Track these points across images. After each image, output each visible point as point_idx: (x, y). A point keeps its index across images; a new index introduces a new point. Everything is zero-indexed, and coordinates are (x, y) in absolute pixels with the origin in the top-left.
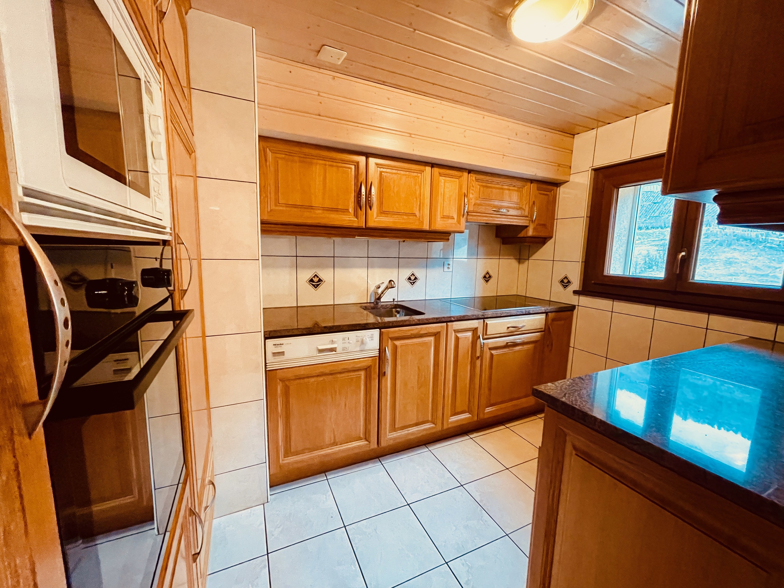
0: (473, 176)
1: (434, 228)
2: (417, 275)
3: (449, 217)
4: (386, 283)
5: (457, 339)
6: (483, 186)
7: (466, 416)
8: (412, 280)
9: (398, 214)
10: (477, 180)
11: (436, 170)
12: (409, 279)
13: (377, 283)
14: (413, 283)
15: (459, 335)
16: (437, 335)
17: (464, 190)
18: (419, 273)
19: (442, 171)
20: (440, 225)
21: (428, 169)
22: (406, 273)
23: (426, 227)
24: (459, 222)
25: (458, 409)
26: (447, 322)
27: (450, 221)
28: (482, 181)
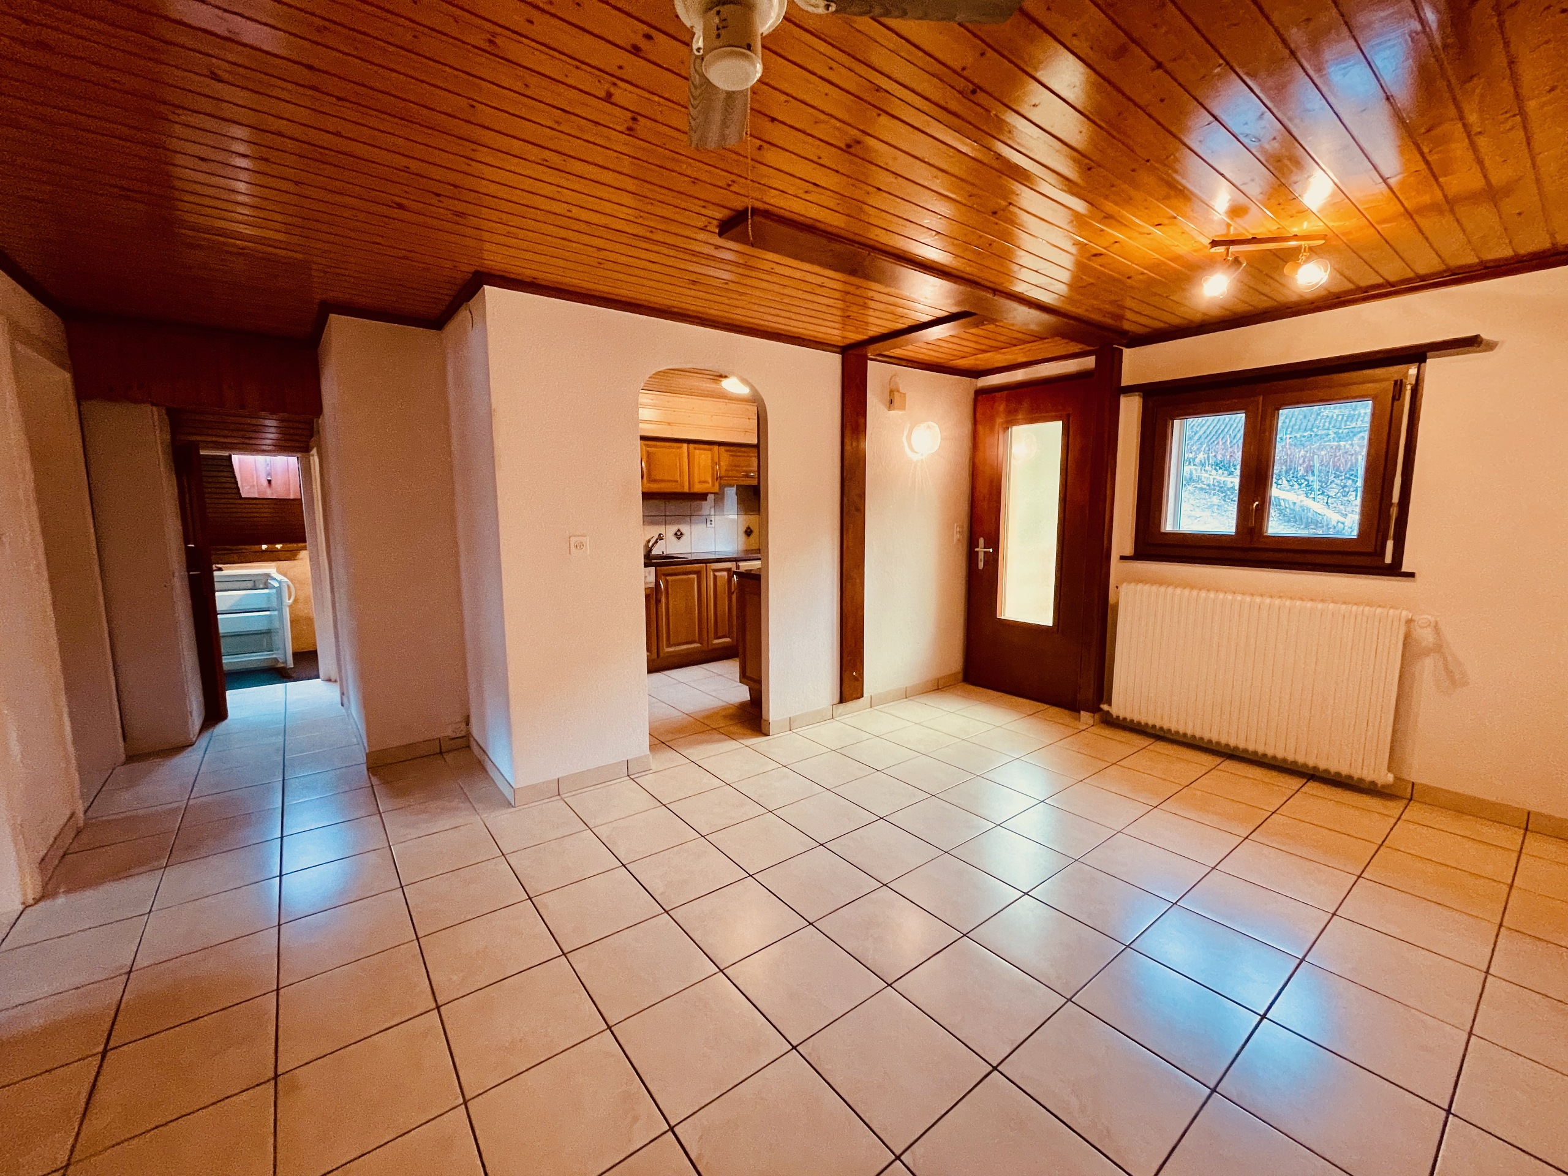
0: (723, 449)
1: (692, 491)
2: (683, 530)
3: (705, 482)
4: (656, 537)
5: (715, 577)
6: (732, 455)
7: (728, 640)
8: (679, 535)
9: (662, 481)
10: (727, 451)
11: (691, 446)
12: (676, 534)
13: (647, 539)
14: (679, 538)
15: (717, 574)
16: (698, 573)
17: (716, 460)
18: (684, 529)
19: (696, 446)
20: (698, 488)
21: (685, 446)
22: (673, 529)
23: (686, 490)
24: (713, 485)
25: (720, 634)
26: (706, 563)
27: (706, 485)
28: (732, 451)
